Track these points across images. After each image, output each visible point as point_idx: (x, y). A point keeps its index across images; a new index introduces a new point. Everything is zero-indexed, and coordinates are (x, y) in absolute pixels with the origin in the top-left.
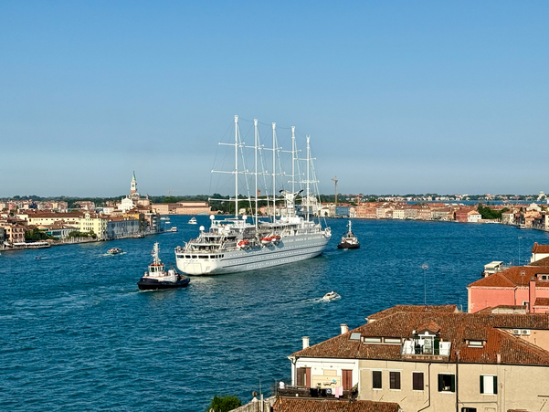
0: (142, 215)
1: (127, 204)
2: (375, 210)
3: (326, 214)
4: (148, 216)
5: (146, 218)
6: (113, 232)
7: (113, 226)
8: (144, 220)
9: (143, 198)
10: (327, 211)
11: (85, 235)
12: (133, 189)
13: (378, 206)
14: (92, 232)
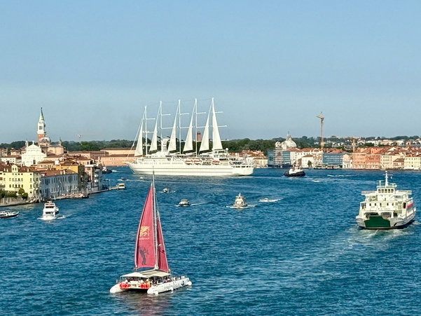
0: (81, 168)
1: (34, 153)
2: (379, 158)
3: (310, 163)
4: (89, 168)
5: (86, 170)
6: (47, 191)
7: (47, 182)
8: (84, 174)
9: (53, 144)
10: (311, 159)
11: (13, 195)
12: (41, 132)
13: (383, 152)
14: (21, 191)
